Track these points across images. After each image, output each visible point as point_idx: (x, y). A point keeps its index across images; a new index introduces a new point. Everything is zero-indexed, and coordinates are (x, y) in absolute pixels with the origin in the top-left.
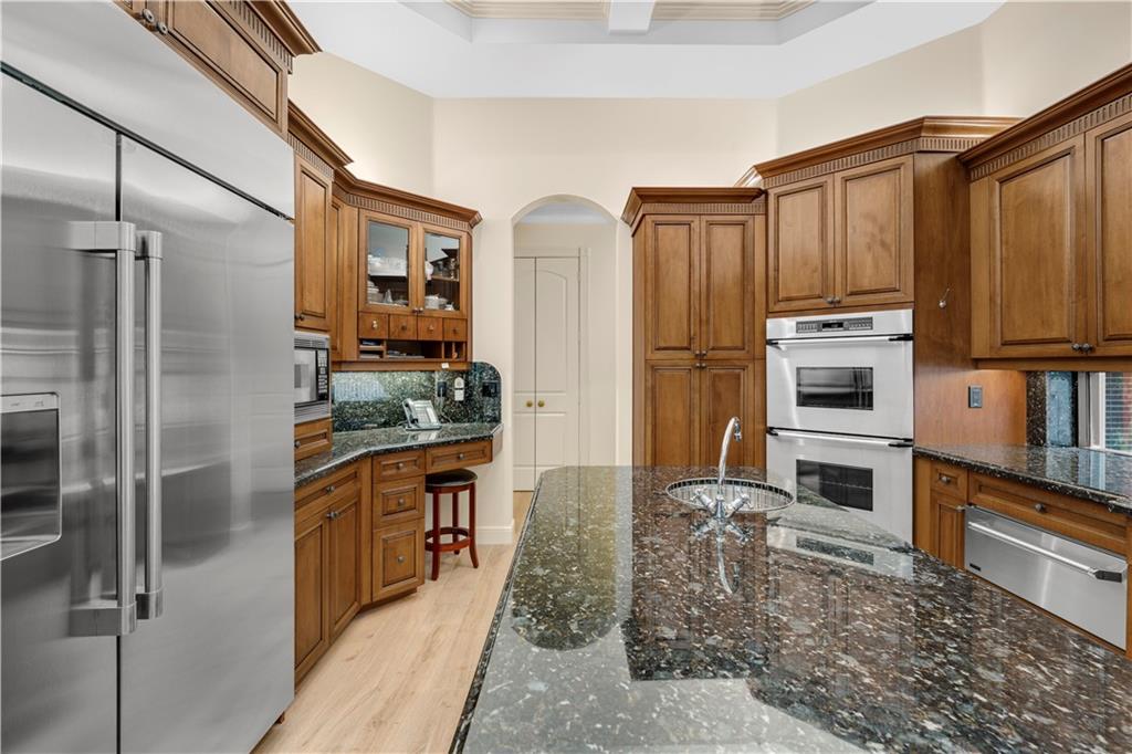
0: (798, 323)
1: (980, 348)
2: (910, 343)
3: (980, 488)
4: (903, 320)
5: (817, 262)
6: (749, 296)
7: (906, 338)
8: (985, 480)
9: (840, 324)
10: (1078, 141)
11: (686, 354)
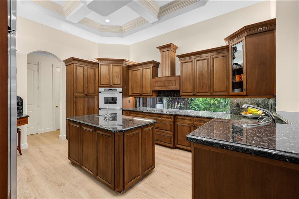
0: (105, 89)
1: (130, 94)
2: (122, 93)
3: (131, 113)
4: (121, 89)
5: (108, 78)
6: (95, 83)
7: (121, 92)
8: (131, 112)
9: (112, 90)
10: (140, 69)
11: (83, 94)
